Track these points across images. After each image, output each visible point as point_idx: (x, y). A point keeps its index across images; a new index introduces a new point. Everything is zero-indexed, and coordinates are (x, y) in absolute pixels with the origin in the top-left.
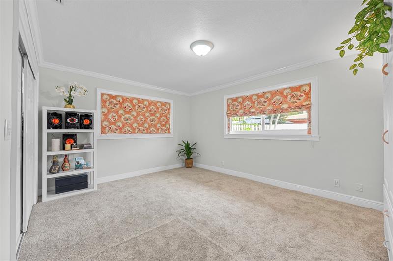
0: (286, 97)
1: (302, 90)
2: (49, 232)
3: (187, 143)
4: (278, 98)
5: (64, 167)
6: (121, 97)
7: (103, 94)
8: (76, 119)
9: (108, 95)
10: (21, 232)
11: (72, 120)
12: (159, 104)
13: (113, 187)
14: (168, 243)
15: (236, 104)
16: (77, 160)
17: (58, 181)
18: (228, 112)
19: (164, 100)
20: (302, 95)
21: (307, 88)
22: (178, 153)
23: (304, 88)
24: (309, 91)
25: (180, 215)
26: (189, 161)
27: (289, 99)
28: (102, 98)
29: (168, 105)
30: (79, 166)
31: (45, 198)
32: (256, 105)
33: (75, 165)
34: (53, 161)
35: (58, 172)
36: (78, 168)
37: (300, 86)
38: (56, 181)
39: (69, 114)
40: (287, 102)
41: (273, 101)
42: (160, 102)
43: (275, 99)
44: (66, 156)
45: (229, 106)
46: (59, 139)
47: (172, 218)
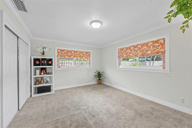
0: (150, 47)
1: (159, 43)
2: (28, 111)
3: (99, 72)
4: (145, 47)
5: (41, 82)
6: (66, 50)
7: (58, 50)
8: (46, 61)
9: (60, 50)
10: (18, 110)
11: (44, 62)
12: (84, 53)
13: (61, 92)
14: (71, 124)
15: (123, 51)
16: (47, 79)
17: (39, 88)
18: (119, 56)
19: (87, 51)
20: (160, 46)
21: (162, 41)
22: (94, 77)
23: (160, 41)
24: (164, 43)
25: (84, 110)
26: (100, 81)
27: (151, 48)
28: (58, 51)
29: (89, 53)
30: (47, 82)
31: (33, 96)
32: (133, 52)
33: (46, 81)
34: (36, 80)
35: (38, 84)
36: (47, 83)
37: (158, 40)
38: (38, 88)
39: (43, 59)
40: (150, 50)
41: (142, 50)
42: (85, 52)
43: (143, 48)
44: (42, 77)
45: (119, 52)
46: (39, 70)
47: (79, 111)
